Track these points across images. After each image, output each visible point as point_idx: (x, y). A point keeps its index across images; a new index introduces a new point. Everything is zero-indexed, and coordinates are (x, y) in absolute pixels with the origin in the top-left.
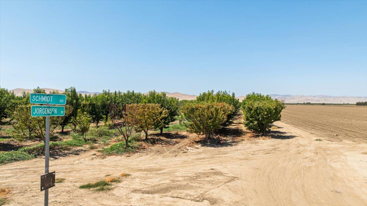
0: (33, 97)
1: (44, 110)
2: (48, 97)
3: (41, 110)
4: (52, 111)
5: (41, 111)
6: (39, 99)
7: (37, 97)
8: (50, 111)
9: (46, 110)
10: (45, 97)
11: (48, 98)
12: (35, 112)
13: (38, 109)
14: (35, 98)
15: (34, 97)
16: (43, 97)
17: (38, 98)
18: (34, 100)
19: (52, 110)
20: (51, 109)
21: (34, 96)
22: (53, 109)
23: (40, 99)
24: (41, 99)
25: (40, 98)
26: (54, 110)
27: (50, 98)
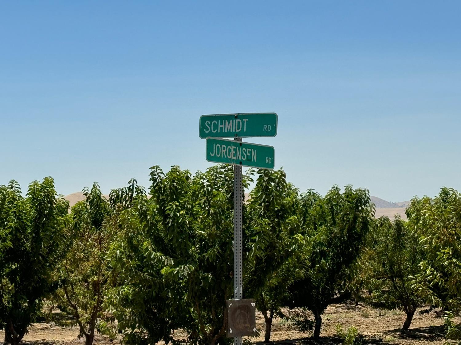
0: (207, 125)
1: (230, 151)
2: (237, 120)
3: (224, 148)
4: (247, 156)
5: (224, 151)
6: (220, 126)
7: (214, 123)
8: (242, 155)
9: (235, 150)
10: (231, 120)
11: (239, 122)
12: (213, 154)
13: (218, 147)
14: (210, 125)
15: (208, 123)
16: (226, 121)
17: (216, 127)
18: (207, 130)
19: (246, 153)
20: (244, 149)
21: (208, 121)
22: (248, 150)
23: (221, 128)
24: (223, 126)
25: (221, 124)
26: (250, 152)
27: (243, 122)
